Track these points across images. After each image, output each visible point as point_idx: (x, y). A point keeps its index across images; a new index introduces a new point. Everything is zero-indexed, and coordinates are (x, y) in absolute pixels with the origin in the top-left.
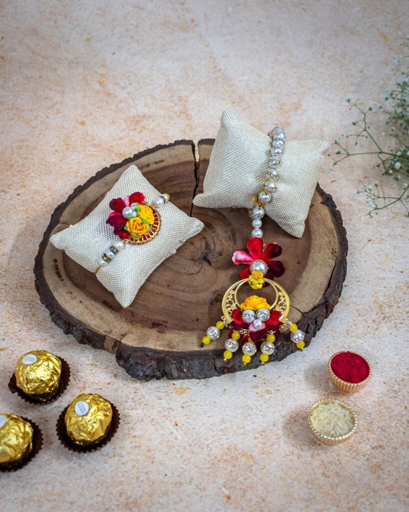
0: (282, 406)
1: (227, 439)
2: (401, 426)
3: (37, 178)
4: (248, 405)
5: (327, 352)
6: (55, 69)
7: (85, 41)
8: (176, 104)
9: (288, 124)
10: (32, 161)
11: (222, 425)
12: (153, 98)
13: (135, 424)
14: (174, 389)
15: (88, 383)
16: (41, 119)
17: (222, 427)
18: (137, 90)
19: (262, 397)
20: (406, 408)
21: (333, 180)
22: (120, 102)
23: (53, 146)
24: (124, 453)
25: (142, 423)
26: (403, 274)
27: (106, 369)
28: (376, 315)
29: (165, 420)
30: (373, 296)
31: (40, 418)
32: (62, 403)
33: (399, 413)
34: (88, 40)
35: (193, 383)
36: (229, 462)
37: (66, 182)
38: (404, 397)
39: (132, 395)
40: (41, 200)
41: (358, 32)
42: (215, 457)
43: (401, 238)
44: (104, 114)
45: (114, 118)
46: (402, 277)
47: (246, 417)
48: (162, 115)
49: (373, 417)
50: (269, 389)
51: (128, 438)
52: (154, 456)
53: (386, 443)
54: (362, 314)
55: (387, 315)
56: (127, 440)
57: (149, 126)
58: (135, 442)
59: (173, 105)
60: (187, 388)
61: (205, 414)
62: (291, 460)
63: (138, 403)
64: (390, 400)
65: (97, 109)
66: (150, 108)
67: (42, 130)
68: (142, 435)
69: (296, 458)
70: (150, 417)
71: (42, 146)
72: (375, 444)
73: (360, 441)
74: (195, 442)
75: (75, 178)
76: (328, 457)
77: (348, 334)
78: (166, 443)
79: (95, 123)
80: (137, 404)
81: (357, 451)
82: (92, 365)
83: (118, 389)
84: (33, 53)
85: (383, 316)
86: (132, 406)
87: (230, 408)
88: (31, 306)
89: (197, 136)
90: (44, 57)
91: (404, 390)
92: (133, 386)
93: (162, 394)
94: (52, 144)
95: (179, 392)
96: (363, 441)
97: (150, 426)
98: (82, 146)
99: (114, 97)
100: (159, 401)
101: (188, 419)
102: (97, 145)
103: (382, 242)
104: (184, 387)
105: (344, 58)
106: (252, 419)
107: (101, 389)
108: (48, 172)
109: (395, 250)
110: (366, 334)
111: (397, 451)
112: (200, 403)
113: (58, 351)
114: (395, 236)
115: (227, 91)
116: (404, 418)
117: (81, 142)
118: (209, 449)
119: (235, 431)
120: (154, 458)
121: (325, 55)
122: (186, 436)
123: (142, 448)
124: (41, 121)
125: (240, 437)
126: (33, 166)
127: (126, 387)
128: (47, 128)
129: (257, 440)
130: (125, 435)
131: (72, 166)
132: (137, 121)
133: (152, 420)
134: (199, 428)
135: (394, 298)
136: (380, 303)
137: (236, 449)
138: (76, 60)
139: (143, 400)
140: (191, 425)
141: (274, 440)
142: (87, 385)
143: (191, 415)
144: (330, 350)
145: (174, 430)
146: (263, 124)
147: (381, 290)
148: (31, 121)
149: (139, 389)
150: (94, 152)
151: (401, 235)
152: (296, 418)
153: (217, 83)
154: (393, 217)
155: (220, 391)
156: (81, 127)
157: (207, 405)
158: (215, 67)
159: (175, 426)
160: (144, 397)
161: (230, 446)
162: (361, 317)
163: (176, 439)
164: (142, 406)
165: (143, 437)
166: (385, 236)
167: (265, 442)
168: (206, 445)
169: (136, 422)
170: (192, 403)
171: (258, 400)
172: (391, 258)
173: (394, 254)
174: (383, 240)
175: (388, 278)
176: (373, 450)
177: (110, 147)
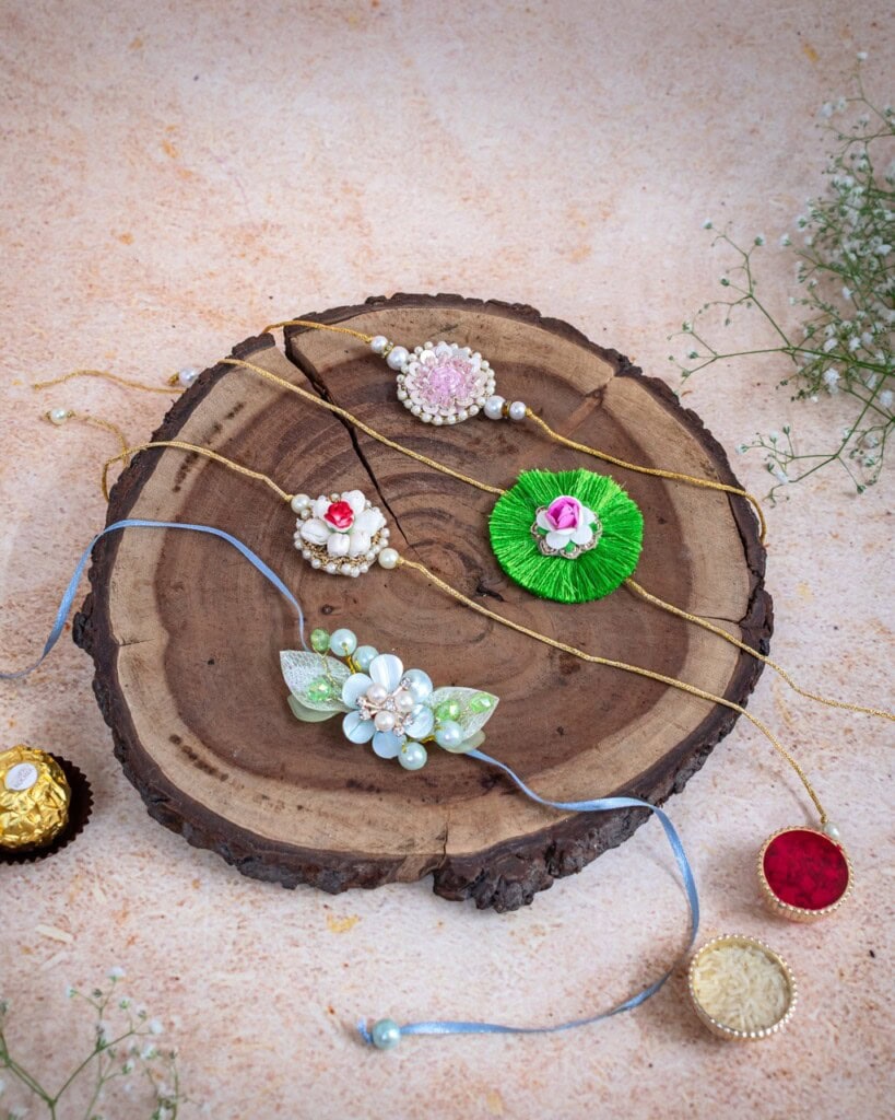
0: (569, 968)
1: (445, 1049)
2: (830, 1020)
3: (20, 369)
4: (492, 964)
6: (64, 114)
7: (132, 45)
8: (336, 200)
9: (587, 250)
10: (11, 325)
11: (432, 1012)
12: (287, 185)
13: (239, 1008)
14: (328, 919)
15: (134, 903)
16: (32, 226)
18: (249, 166)
19: (523, 943)
20: (842, 975)
21: (687, 390)
22: (211, 192)
23: (58, 289)
24: (214, 1084)
25: (255, 1007)
26: (837, 632)
27: (174, 865)
29: (306, 999)
30: (771, 688)
31: (25, 992)
32: (75, 953)
33: (827, 987)
34: (137, 44)
35: (369, 905)
36: (448, 1107)
38: (838, 947)
39: (233, 935)
40: (31, 428)
41: (752, 38)
42: (418, 1096)
43: (836, 542)
44: (175, 219)
45: (197, 227)
46: (836, 641)
47: (487, 994)
48: (305, 225)
50: (539, 922)
51: (224, 1045)
52: (281, 1091)
53: (797, 1064)
54: (747, 735)
55: (803, 738)
56: (220, 1049)
57: (276, 248)
58: (238, 1055)
59: (331, 201)
60: (356, 916)
61: (397, 985)
62: (586, 1105)
63: (247, 955)
64: (807, 953)
65: (159, 207)
66: (278, 208)
67: (33, 250)
68: (254, 1036)
69: (597, 1099)
70: (272, 990)
71: (31, 287)
72: (772, 1068)
76: (668, 1097)
77: (715, 784)
78: (308, 1059)
79: (154, 238)
80: (245, 959)
81: (732, 1083)
82: (143, 856)
83: (203, 917)
84: (13, 72)
85: (793, 738)
86: (232, 961)
87: (451, 969)
88: (6, 702)
89: (382, 273)
90: (38, 84)
91: (837, 930)
92: (234, 911)
93: (300, 931)
94: (56, 285)
95: (339, 929)
96: (747, 1059)
97: (273, 1014)
98: (124, 291)
99: (198, 180)
100: (295, 950)
101: (357, 996)
102: (158, 289)
103: (793, 550)
104: (350, 915)
105: (716, 98)
106: (499, 998)
107: (163, 917)
108: (46, 353)
109: (822, 573)
110: (754, 786)
111: (821, 1084)
112: (384, 956)
114: (823, 536)
115: (451, 173)
116: (837, 1000)
117: (122, 281)
118: (404, 1074)
120: (281, 1097)
121: (674, 91)
122: (353, 1040)
123: (256, 1070)
124: (32, 231)
125: (473, 1043)
126: (13, 337)
127: (219, 912)
128: (44, 247)
129: (512, 1053)
130: (217, 1036)
131: (102, 341)
132: (250, 235)
133: (278, 998)
136: (788, 706)
137: (465, 1076)
138: (111, 93)
139: (257, 946)
140: (363, 1013)
141: (548, 1053)
142: (131, 907)
143: (365, 987)
145: (326, 1025)
146: (530, 250)
148: (8, 229)
149: (249, 919)
150: (151, 304)
151: (834, 533)
152: (598, 998)
153: (429, 151)
154: (818, 488)
155: (430, 926)
156: (122, 246)
157: (401, 961)
158: (427, 115)
159: (330, 1015)
160: (259, 938)
161: (452, 1066)
162: (745, 742)
163: (331, 1047)
164: (254, 963)
165: (258, 1043)
166: (800, 536)
167: (530, 1057)
168: (398, 1063)
169: (242, 1003)
170: (367, 956)
171: (514, 951)
172: (811, 591)
173: (820, 581)
174: (796, 545)
175: (805, 643)
176: (769, 1081)
177: (187, 294)
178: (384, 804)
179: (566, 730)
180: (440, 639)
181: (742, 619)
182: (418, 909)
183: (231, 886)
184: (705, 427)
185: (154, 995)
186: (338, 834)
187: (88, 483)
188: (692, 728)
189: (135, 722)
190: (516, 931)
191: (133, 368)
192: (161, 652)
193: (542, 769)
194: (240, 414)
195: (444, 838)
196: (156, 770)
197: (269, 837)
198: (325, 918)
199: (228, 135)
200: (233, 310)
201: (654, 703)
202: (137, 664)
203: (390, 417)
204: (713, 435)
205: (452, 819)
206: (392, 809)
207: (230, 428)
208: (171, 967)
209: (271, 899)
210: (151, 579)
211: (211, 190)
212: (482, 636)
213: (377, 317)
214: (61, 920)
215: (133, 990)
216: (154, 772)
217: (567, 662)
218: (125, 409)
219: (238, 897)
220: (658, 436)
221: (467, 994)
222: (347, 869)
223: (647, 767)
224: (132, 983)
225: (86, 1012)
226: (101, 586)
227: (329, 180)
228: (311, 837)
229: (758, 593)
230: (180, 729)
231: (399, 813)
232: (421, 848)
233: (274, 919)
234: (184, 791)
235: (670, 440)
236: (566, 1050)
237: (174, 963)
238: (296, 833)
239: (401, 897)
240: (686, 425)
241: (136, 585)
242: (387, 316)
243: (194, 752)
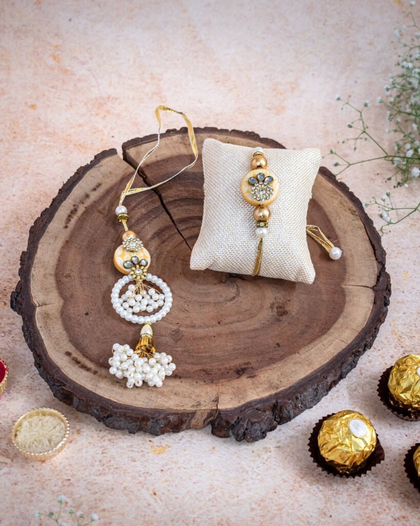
1: (218, 511)
4: (243, 468)
5: (337, 397)
7: (35, 4)
8: (147, 84)
9: (283, 108)
11: (210, 493)
12: (120, 76)
13: (104, 494)
14: (152, 447)
17: (211, 496)
18: (100, 66)
19: (259, 457)
22: (79, 80)
25: (113, 493)
28: (394, 349)
29: (140, 488)
30: (390, 325)
34: (38, 2)
35: (174, 440)
37: (14, 181)
39: (99, 457)
44: (60, 95)
45: (72, 100)
47: (240, 483)
48: (131, 97)
49: (394, 480)
50: (268, 446)
51: (96, 512)
53: (410, 513)
54: (378, 349)
55: (408, 350)
57: (115, 110)
58: (103, 518)
59: (144, 84)
60: (167, 445)
61: (190, 479)
63: (108, 467)
65: (51, 89)
66: (115, 88)
68: (112, 508)
70: (122, 484)
72: (397, 515)
73: (379, 510)
74: (179, 515)
75: (24, 176)
77: (362, 374)
78: (142, 519)
79: (48, 106)
80: (106, 469)
81: (375, 523)
83: (83, 448)
85: (403, 350)
86: (99, 470)
87: (220, 471)
92: (100, 445)
93: (136, 453)
95: (157, 452)
96: (383, 511)
97: (122, 496)
98: (33, 135)
99: (72, 74)
100: (134, 463)
101: (169, 486)
102: (51, 134)
103: (399, 255)
104: (163, 445)
105: (350, 27)
106: (247, 485)
109: (415, 266)
112: (183, 465)
113: (7, 401)
114: (415, 248)
115: (209, 68)
117: (32, 130)
119: (227, 501)
121: (328, 23)
122: (167, 508)
125: (233, 508)
127: (92, 446)
129: (254, 513)
130: (92, 508)
131: (21, 161)
132: (101, 103)
133: (125, 488)
134: (183, 497)
135: (416, 327)
136: (399, 333)
138: (24, 28)
139: (113, 462)
140: (173, 494)
141: (275, 512)
143: (173, 481)
144: (340, 394)
145: (152, 501)
146: (253, 108)
147: (399, 318)
149: (108, 448)
150: (48, 141)
152: (301, 484)
153: (197, 56)
154: (412, 225)
155: (208, 449)
156: (31, 111)
157: (192, 467)
158: (195, 37)
159: (154, 496)
160: (114, 458)
161: (222, 520)
162: (377, 353)
163: (155, 512)
164: (111, 471)
165: (114, 511)
166: (403, 248)
167: (264, 514)
168: (192, 520)
169: (105, 491)
170: (173, 465)
171: (254, 461)
172: (410, 275)
173: (415, 271)
174: (401, 253)
175: (408, 301)
176: (395, 522)
177: (67, 135)
178: (183, 384)
179: (281, 345)
180: (211, 299)
181: (374, 286)
182: (201, 441)
183: (98, 432)
184: (350, 190)
185: (57, 488)
186: (159, 400)
187: (15, 231)
188: (349, 342)
189: (46, 346)
190: (255, 451)
191: (38, 174)
192: (60, 310)
193: (269, 364)
194: (99, 189)
195: (216, 401)
196: (58, 370)
197: (120, 403)
198: (150, 447)
199: (87, 50)
200: (93, 144)
201: (329, 329)
202: (46, 316)
203: (180, 188)
204: (355, 194)
205: (220, 391)
206: (188, 387)
207: (94, 196)
208: (65, 474)
209: (120, 438)
210: (53, 273)
211: (79, 79)
212: (234, 298)
213: (172, 139)
214: (4, 452)
215: (45, 486)
216: (57, 371)
217: (280, 310)
218: (35, 194)
219: (102, 438)
220: (325, 195)
221: (229, 483)
222: (164, 418)
223: (326, 362)
224: (44, 483)
225: (19, 498)
226: (25, 277)
227: (143, 73)
228: (144, 402)
229: (382, 272)
230: (70, 348)
231: (192, 389)
232: (205, 406)
233: (122, 448)
234: (74, 380)
235: (331, 197)
236: (285, 510)
237: (67, 472)
238: (135, 400)
239: (191, 435)
240: (340, 190)
241: (45, 276)
242: (177, 138)
243: (79, 360)
